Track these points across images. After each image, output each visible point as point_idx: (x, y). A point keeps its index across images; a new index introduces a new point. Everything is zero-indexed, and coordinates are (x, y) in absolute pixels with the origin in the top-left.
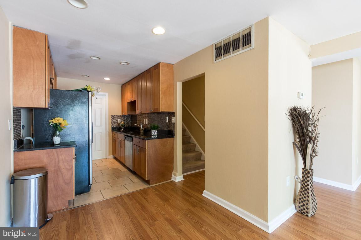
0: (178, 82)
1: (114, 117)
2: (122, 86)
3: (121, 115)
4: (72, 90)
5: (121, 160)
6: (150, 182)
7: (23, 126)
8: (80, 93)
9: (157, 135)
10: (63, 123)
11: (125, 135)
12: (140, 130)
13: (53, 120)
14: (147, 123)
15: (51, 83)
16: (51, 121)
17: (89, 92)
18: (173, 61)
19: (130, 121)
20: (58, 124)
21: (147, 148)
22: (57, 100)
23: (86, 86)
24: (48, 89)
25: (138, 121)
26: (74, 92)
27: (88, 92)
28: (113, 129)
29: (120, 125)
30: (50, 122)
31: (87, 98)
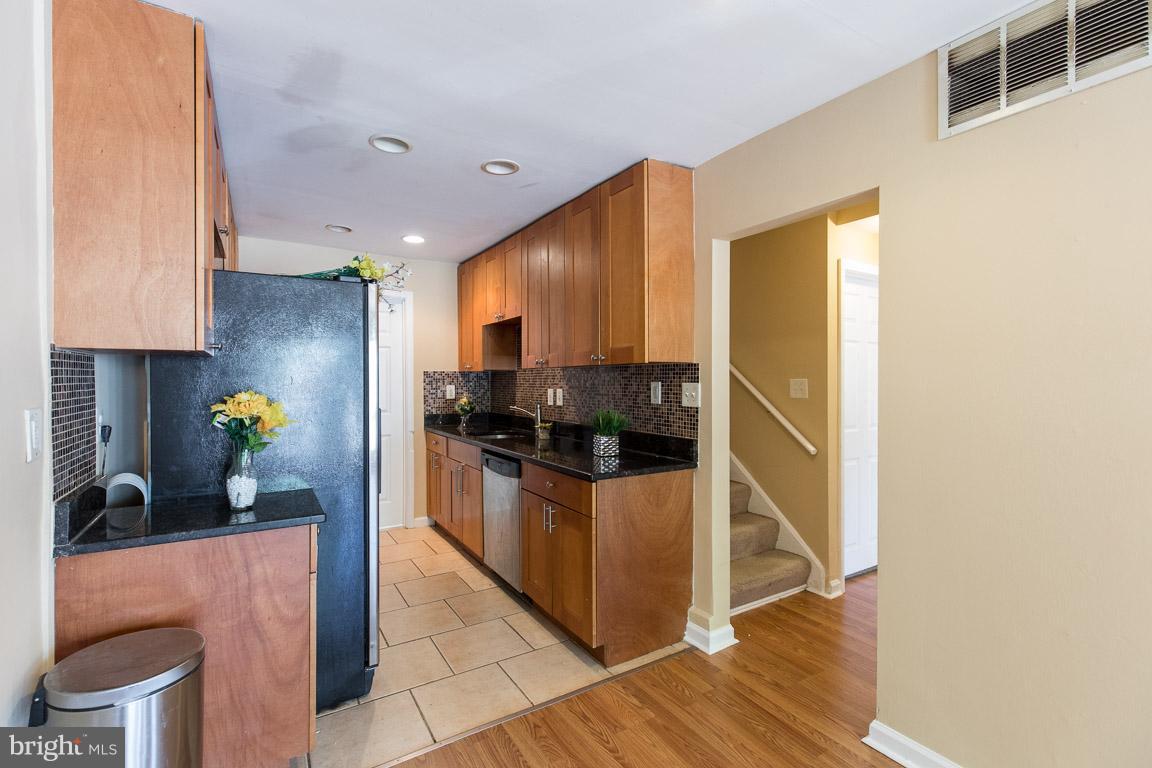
0: (715, 242)
1: (432, 380)
2: (458, 268)
3: (457, 370)
4: (299, 277)
5: (466, 541)
6: (608, 656)
7: (104, 428)
8: (334, 286)
9: (620, 456)
10: (266, 417)
11: (485, 451)
12: (534, 430)
13: (225, 402)
14: (560, 403)
15: (219, 251)
16: (221, 407)
17: (367, 285)
18: (693, 156)
19: (489, 393)
20: (247, 422)
21: (594, 516)
22: (244, 315)
23: (356, 259)
24: (206, 271)
25: (519, 395)
26: (308, 284)
27: (365, 283)
28: (431, 421)
29: (457, 408)
30: (215, 414)
31: (361, 307)
